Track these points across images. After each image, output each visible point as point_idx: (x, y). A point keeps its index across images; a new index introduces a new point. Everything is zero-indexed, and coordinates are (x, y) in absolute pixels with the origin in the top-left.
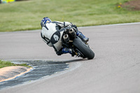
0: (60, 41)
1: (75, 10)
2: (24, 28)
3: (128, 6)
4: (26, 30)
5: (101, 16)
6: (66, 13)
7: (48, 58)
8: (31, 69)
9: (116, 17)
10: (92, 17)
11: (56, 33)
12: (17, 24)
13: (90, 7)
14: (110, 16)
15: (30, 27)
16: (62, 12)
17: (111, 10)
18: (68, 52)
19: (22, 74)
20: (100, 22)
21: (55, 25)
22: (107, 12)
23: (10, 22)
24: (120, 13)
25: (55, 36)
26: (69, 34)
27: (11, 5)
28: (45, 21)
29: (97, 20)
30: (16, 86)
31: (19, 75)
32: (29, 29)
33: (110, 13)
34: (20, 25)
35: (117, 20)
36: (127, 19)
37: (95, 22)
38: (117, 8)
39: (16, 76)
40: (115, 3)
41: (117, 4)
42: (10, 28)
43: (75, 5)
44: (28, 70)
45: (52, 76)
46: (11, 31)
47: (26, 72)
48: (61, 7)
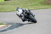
0: (24, 16)
1: (26, 4)
2: (7, 11)
3: (45, 2)
4: (8, 11)
5: (35, 6)
6: (23, 5)
7: (16, 22)
8: (10, 26)
9: (41, 7)
10: (32, 7)
11: (22, 13)
12: (5, 9)
13: (32, 3)
14: (39, 6)
15: (10, 10)
16: (21, 5)
17: (39, 4)
18: (27, 20)
19: (7, 27)
20: (35, 8)
21: (22, 10)
22: (38, 5)
23: (2, 8)
24: (42, 5)
25: (22, 14)
26: (27, 13)
27: (3, 2)
28: (18, 8)
29: (34, 8)
30: (4, 32)
31: (5, 28)
32: (9, 11)
33: (39, 5)
34: (6, 10)
35: (42, 8)
36: (45, 7)
37: (33, 9)
38: (41, 3)
39: (4, 28)
40: (41, 1)
41: (42, 2)
42: (2, 11)
43: (26, 2)
44: (9, 26)
45: (18, 28)
46: (3, 12)
47: (8, 27)
48: (21, 3)
